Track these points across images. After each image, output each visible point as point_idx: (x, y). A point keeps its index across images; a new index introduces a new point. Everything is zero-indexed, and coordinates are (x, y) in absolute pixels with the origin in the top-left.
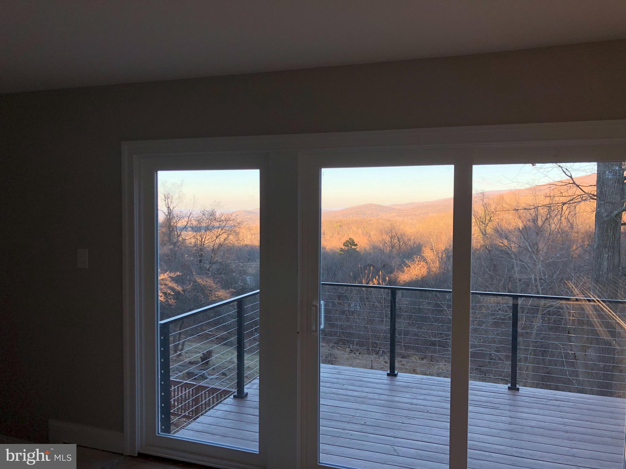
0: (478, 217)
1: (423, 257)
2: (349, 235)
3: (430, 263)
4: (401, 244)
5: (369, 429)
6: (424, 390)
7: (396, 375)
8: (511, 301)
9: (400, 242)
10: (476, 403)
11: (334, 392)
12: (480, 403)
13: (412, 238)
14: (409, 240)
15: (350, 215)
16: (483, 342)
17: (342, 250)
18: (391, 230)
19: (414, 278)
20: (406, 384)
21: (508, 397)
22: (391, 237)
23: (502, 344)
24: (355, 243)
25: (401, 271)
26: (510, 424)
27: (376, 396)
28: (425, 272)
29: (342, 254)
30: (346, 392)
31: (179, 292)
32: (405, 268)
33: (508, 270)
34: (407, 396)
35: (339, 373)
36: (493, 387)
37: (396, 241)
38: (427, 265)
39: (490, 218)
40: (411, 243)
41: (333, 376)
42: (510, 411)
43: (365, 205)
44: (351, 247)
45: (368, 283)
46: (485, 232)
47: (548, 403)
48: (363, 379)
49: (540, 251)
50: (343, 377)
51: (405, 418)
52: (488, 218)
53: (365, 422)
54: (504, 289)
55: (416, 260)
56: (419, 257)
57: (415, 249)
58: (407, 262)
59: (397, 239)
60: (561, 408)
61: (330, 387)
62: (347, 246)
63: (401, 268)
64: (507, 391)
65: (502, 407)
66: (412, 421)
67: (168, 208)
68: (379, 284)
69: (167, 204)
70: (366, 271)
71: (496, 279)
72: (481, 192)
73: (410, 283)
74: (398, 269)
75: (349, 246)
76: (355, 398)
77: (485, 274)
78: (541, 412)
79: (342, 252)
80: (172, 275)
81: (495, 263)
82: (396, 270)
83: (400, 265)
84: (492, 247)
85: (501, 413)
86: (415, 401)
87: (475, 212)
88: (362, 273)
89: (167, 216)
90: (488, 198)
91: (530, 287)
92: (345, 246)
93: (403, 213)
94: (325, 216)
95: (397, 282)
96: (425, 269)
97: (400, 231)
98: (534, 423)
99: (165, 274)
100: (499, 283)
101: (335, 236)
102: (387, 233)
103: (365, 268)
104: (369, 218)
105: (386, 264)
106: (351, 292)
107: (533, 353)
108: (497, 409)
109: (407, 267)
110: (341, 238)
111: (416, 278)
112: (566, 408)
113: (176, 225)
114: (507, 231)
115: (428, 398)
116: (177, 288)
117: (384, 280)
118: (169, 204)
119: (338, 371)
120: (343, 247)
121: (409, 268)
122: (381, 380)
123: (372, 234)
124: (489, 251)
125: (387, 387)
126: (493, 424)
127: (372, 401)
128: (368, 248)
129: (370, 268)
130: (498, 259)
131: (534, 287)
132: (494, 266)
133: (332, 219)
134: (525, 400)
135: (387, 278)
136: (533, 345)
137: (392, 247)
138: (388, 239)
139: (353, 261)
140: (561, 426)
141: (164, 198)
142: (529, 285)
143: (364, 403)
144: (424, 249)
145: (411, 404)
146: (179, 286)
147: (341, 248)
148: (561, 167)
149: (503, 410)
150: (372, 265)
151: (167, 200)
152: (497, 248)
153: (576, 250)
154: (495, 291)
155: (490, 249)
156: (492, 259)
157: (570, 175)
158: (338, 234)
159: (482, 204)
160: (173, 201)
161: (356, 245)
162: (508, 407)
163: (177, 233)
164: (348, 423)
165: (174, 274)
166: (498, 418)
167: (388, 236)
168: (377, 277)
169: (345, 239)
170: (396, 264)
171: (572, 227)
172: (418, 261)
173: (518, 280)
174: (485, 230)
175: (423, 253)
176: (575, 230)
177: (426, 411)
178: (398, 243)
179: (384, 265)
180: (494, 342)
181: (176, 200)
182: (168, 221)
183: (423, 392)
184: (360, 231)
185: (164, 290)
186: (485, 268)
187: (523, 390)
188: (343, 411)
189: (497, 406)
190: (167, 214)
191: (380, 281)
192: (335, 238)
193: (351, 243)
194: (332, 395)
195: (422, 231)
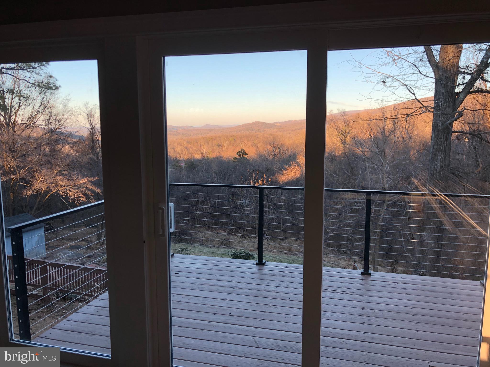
0: (340, 130)
1: (297, 163)
2: (242, 147)
3: (303, 167)
4: (281, 153)
5: (234, 320)
6: (287, 278)
7: (263, 264)
8: (364, 197)
9: (280, 152)
10: (334, 289)
11: (206, 283)
12: (336, 289)
13: (290, 148)
14: (287, 150)
15: (242, 131)
16: (342, 227)
17: (235, 158)
18: (273, 142)
19: (291, 179)
20: (272, 273)
21: (362, 282)
22: (274, 148)
23: (356, 228)
24: (246, 153)
25: (281, 174)
26: (363, 308)
27: (244, 286)
28: (299, 174)
29: (235, 161)
30: (217, 282)
31: (98, 193)
32: (284, 171)
33: (362, 172)
34: (272, 284)
35: (213, 264)
36: (348, 272)
37: (277, 151)
38: (301, 169)
39: (349, 132)
40: (289, 152)
41: (207, 267)
42: (363, 295)
43: (253, 122)
44: (243, 156)
45: (255, 184)
46: (345, 142)
47: (395, 286)
48: (234, 269)
49: (387, 156)
50: (216, 267)
51: (268, 306)
52: (347, 131)
53: (231, 312)
54: (359, 186)
55: (292, 165)
56: (295, 163)
57: (292, 157)
58: (285, 166)
59: (278, 149)
60: (407, 290)
61: (202, 279)
62: (240, 155)
63: (281, 170)
64: (360, 276)
65: (355, 292)
66: (274, 310)
67: (91, 125)
68: (263, 184)
69: (90, 121)
70: (254, 175)
71: (353, 178)
72: (342, 111)
73: (288, 183)
74: (278, 172)
75: (241, 155)
76: (224, 288)
77: (344, 175)
78: (390, 295)
79: (236, 160)
80: (91, 179)
81: (352, 166)
82: (277, 173)
83: (280, 169)
84: (350, 154)
85: (355, 298)
86: (278, 289)
87: (337, 127)
88: (250, 176)
89: (90, 132)
90: (347, 115)
91: (379, 184)
92: (238, 155)
93: (283, 129)
94: (222, 132)
95: (278, 182)
96: (299, 172)
97: (281, 143)
98: (383, 307)
99: (86, 179)
100: (355, 181)
101: (230, 147)
102: (270, 144)
103: (253, 172)
104: (257, 133)
105: (269, 169)
106: (242, 191)
107: (380, 234)
108: (352, 294)
109: (285, 171)
110: (235, 149)
111: (292, 179)
112: (411, 290)
113: (98, 139)
114: (362, 141)
115: (291, 285)
116: (97, 190)
117: (267, 181)
118: (92, 121)
119: (212, 262)
120: (237, 156)
121: (286, 171)
122: (250, 270)
123: (259, 145)
124: (348, 157)
125: (256, 276)
126: (347, 310)
127: (239, 291)
128: (256, 156)
129: (256, 171)
130: (354, 163)
131: (381, 184)
132: (352, 168)
133: (228, 134)
134: (376, 285)
135: (270, 180)
136: (380, 228)
137: (274, 155)
138: (271, 149)
139: (243, 167)
140: (407, 309)
141: (87, 117)
142: (377, 183)
143: (231, 293)
144: (298, 156)
145: (275, 292)
146: (98, 189)
147: (235, 157)
148: (406, 86)
149: (357, 295)
150: (258, 170)
151: (89, 118)
152: (354, 155)
153: (413, 155)
154: (352, 188)
155: (348, 155)
156: (349, 163)
157: (413, 92)
158: (233, 146)
159: (343, 120)
160: (95, 119)
161: (246, 154)
162: (361, 292)
163: (99, 146)
164: (214, 314)
165: (93, 179)
166: (352, 302)
167: (271, 147)
168: (262, 179)
169: (238, 150)
170: (277, 169)
171: (410, 138)
172: (294, 166)
173: (369, 179)
174: (345, 141)
175: (298, 159)
176: (413, 140)
177: (288, 299)
178: (279, 152)
179: (268, 170)
180: (351, 227)
181: (97, 118)
182: (91, 136)
183: (287, 279)
184: (250, 144)
185: (85, 192)
186: (345, 170)
187: (375, 275)
188: (212, 302)
189: (352, 291)
190: (90, 130)
191: (265, 182)
192: (230, 149)
193: (242, 153)
194: (203, 286)
195: (297, 143)
